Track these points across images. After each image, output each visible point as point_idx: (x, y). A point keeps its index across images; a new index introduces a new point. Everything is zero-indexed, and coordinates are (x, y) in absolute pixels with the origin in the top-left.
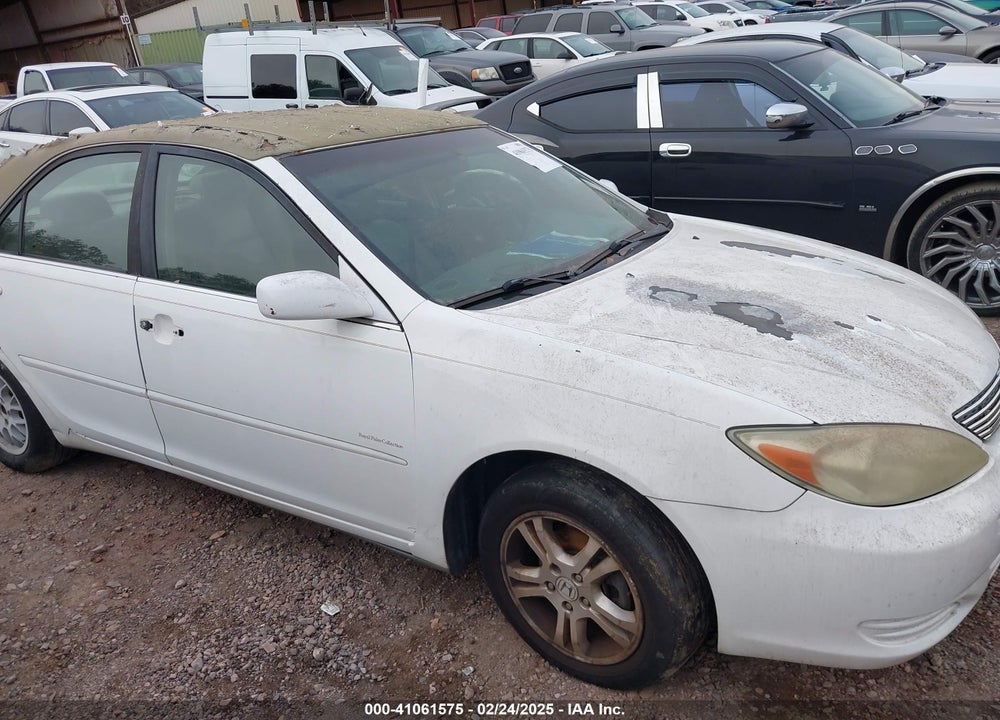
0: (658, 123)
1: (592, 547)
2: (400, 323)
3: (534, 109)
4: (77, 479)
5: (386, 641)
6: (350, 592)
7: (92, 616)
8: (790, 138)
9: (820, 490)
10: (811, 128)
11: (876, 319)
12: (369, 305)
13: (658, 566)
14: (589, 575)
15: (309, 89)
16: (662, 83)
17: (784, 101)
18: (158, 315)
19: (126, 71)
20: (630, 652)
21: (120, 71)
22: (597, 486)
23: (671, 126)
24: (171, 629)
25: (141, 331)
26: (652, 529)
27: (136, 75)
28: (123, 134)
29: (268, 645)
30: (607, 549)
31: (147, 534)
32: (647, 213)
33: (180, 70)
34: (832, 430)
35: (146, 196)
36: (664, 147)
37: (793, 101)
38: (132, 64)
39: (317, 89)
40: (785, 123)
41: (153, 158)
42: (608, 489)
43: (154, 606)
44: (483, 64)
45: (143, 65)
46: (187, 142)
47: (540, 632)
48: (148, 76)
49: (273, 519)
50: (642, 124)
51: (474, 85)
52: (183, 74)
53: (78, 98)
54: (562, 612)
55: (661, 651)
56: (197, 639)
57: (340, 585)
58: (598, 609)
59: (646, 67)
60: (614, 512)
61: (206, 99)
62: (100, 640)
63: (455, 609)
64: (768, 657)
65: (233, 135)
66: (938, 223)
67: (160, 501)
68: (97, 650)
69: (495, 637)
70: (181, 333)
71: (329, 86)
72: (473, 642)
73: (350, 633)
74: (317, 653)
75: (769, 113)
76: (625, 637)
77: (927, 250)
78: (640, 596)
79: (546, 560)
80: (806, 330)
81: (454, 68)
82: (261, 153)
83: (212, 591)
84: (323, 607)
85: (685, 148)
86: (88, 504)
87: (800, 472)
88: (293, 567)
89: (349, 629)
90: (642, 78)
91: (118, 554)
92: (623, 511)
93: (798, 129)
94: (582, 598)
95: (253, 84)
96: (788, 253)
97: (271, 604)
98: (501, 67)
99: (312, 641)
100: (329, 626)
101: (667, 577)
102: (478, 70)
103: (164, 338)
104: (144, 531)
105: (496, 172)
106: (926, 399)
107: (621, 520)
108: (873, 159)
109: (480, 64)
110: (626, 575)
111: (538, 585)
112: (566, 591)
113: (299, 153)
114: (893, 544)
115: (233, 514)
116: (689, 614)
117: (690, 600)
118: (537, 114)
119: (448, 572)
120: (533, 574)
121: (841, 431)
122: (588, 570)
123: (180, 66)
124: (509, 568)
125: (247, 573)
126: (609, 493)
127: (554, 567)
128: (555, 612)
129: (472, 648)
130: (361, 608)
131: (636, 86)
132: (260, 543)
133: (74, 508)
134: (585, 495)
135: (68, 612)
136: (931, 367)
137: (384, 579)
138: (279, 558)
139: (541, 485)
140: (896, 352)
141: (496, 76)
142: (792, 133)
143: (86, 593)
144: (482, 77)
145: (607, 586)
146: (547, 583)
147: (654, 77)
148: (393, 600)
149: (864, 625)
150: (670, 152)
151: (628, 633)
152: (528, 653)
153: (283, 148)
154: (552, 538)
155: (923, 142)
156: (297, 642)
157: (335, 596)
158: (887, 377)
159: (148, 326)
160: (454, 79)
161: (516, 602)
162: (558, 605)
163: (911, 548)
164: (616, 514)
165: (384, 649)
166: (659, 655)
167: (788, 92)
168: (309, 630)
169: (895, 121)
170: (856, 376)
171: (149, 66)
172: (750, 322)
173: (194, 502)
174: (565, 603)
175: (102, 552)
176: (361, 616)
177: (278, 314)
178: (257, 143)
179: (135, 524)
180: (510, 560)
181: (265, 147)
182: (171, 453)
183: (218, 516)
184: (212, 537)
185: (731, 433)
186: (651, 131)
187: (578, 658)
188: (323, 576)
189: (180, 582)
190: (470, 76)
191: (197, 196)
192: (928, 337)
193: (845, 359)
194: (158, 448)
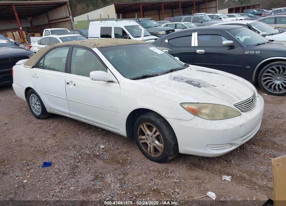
0: (197, 45)
1: (154, 130)
2: (119, 82)
3: (167, 41)
4: (50, 121)
5: (113, 153)
6: (107, 143)
7: (52, 146)
8: (229, 49)
9: (198, 116)
10: (234, 47)
11: (223, 85)
12: (112, 78)
13: (166, 132)
14: (154, 136)
15: (115, 36)
16: (198, 35)
17: (228, 40)
18: (70, 81)
19: (70, 31)
20: (162, 153)
21: (68, 30)
22: (156, 117)
23: (200, 46)
24: (68, 149)
25: (66, 85)
26: (166, 125)
27: (72, 32)
28: (66, 43)
29: (88, 152)
30: (158, 130)
31: (65, 132)
32: (185, 65)
33: (83, 31)
34: (202, 104)
35: (70, 56)
36: (198, 51)
37: (230, 40)
38: (72, 29)
39: (117, 36)
40: (227, 45)
41: (72, 48)
42: (158, 117)
43: (65, 145)
44: (162, 30)
45: (75, 29)
46: (79, 45)
47: (145, 151)
48: (75, 32)
49: (93, 130)
50: (193, 45)
51: (159, 36)
52: (84, 32)
53: (57, 37)
54: (149, 145)
55: (167, 152)
56: (73, 151)
57: (105, 142)
58: (156, 144)
59: (194, 31)
60: (158, 121)
61: (89, 38)
62: (53, 150)
63: (129, 148)
64: (189, 154)
65: (89, 43)
66: (266, 71)
67: (68, 126)
68: (52, 151)
69: (136, 153)
70: (75, 85)
71: (120, 35)
72: (132, 154)
73: (106, 151)
74: (98, 154)
75: (223, 43)
76: (161, 150)
77: (263, 78)
78: (163, 140)
79: (146, 134)
80: (205, 87)
81: (154, 31)
82: (94, 47)
83: (77, 143)
84: (101, 146)
85: (203, 51)
86: (52, 126)
87: (195, 112)
88: (96, 139)
89: (105, 150)
90: (193, 34)
91: (58, 135)
92: (160, 121)
93: (231, 47)
94: (153, 141)
95: (101, 35)
96: (211, 73)
97: (89, 145)
98: (166, 31)
99: (98, 152)
100: (101, 150)
101: (168, 135)
102: (160, 32)
103: (71, 86)
104: (64, 131)
105: (157, 57)
106: (228, 101)
107: (160, 123)
108: (249, 55)
109: (161, 30)
110: (161, 135)
111: (145, 139)
112: (150, 140)
113: (102, 47)
114: (212, 128)
115: (84, 129)
116: (173, 144)
117: (173, 140)
118: (167, 42)
119: (127, 137)
120: (144, 137)
121: (203, 104)
122: (154, 135)
123: (84, 30)
124: (139, 136)
125: (86, 140)
126: (158, 118)
127: (148, 135)
128: (148, 145)
129: (131, 155)
130: (109, 147)
131: (192, 36)
132: (89, 135)
133: (49, 126)
134: (153, 118)
135: (47, 145)
136: (232, 95)
137: (115, 142)
138: (93, 137)
139: (145, 116)
140: (224, 92)
141: (165, 33)
142: (230, 48)
143: (51, 141)
144: (161, 34)
145: (158, 138)
146: (146, 139)
147: (196, 33)
148: (116, 146)
149: (208, 146)
150: (199, 52)
151: (161, 149)
152: (143, 156)
153: (99, 46)
154: (147, 128)
155: (262, 51)
156: (94, 152)
157: (104, 144)
158: (220, 96)
159: (68, 84)
160: (153, 34)
161: (141, 144)
162: (148, 143)
163: (216, 129)
164: (159, 122)
165: (113, 154)
166: (167, 153)
167: (229, 38)
168: (97, 150)
169: (257, 45)
170: (212, 95)
171: (76, 30)
172: (192, 84)
173: (76, 126)
174: (150, 143)
175: (55, 135)
176: (109, 148)
177: (94, 79)
178: (93, 45)
179: (62, 130)
180: (140, 134)
181: (95, 46)
182: (72, 113)
183: (81, 129)
184: (79, 133)
185: (181, 104)
186: (195, 47)
187: (152, 156)
188: (102, 141)
189: (71, 141)
190: (158, 33)
191: (82, 59)
192: (235, 90)
193: (212, 92)
194: (68, 111)
